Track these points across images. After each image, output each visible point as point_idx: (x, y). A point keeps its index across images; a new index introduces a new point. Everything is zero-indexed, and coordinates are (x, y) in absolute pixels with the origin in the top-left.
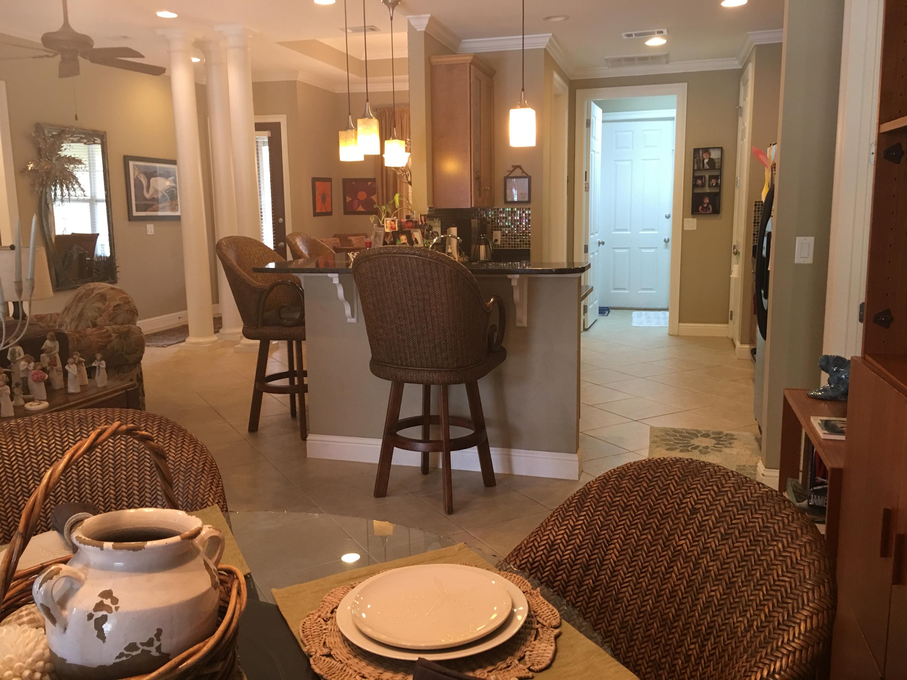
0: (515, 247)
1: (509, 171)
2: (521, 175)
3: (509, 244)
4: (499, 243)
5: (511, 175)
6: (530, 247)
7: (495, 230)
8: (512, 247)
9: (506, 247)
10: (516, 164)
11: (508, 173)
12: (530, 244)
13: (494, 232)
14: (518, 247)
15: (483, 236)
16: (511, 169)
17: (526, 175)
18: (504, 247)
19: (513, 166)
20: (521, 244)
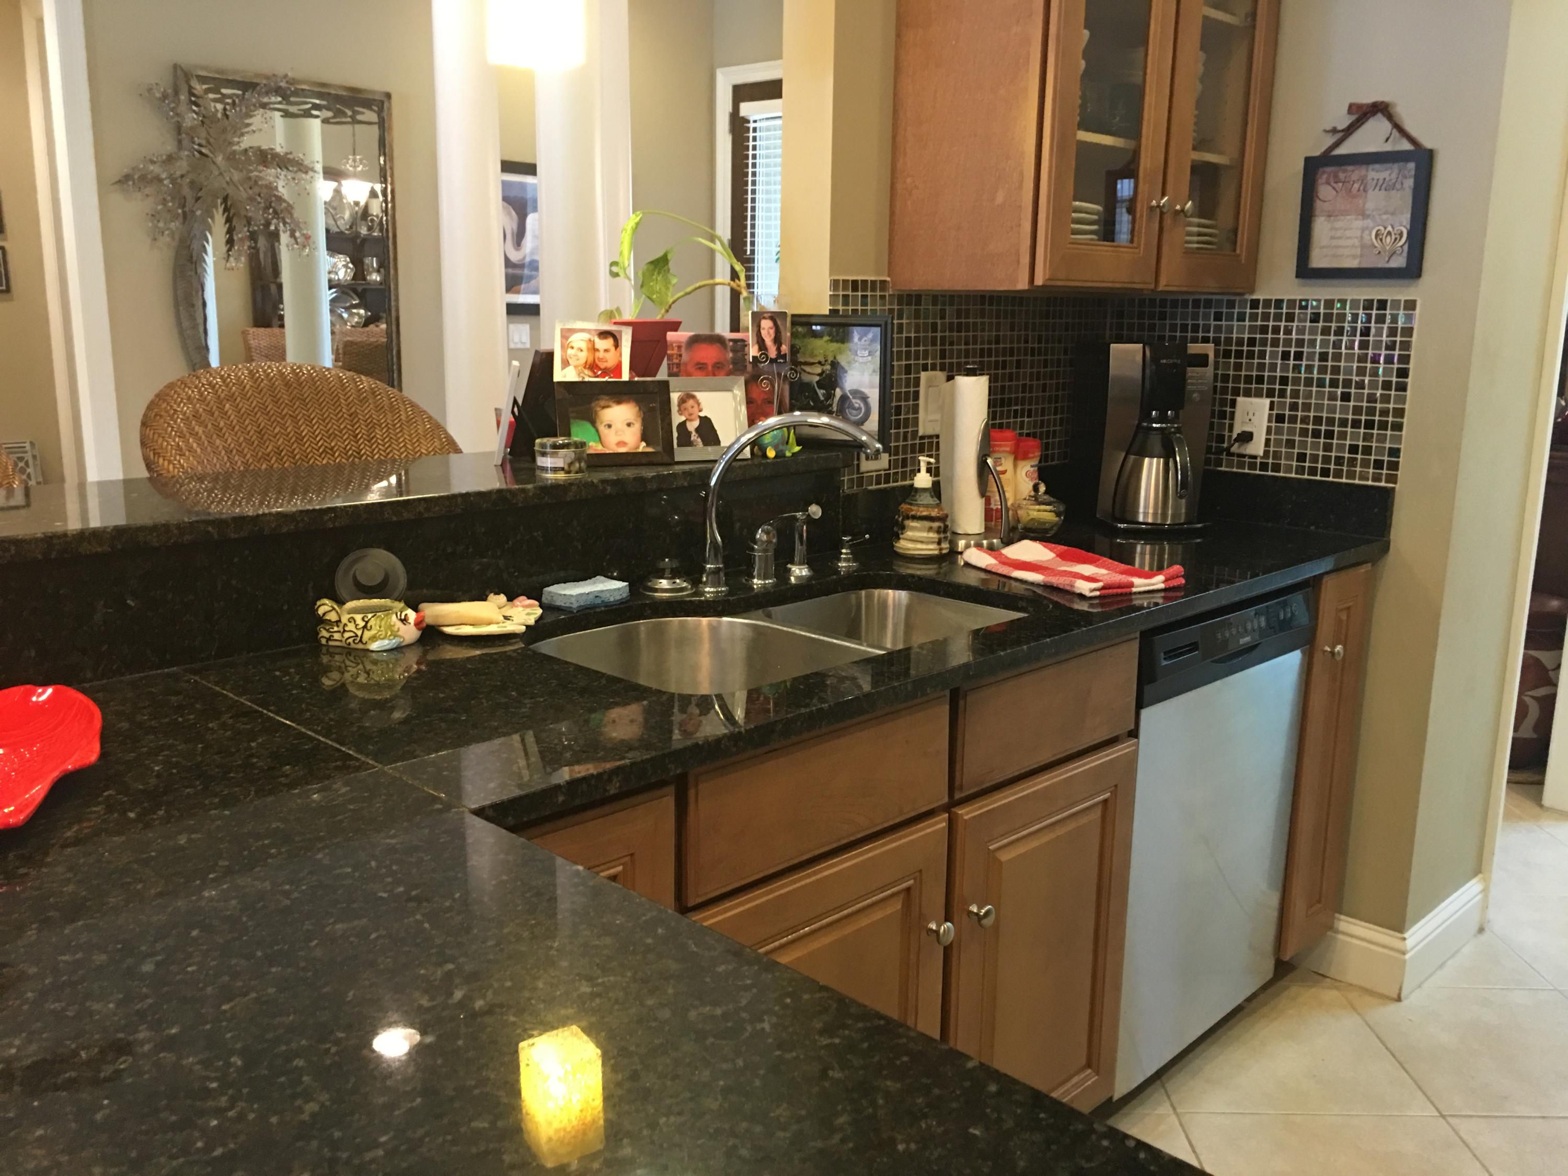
0: (1325, 472)
1: (1334, 131)
2: (1388, 147)
3: (1302, 457)
4: (1257, 447)
5: (1342, 150)
6: (1392, 479)
7: (1248, 394)
8: (1313, 471)
9: (1289, 469)
10: (1368, 98)
11: (1330, 140)
12: (1394, 466)
13: (1240, 400)
14: (1338, 474)
15: (1162, 419)
16: (1344, 121)
17: (1406, 146)
18: (1276, 468)
19: (1352, 108)
20: (1352, 462)
